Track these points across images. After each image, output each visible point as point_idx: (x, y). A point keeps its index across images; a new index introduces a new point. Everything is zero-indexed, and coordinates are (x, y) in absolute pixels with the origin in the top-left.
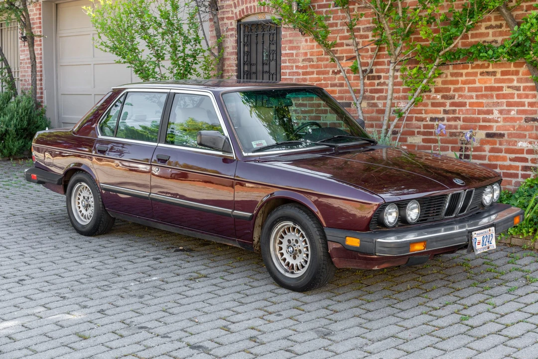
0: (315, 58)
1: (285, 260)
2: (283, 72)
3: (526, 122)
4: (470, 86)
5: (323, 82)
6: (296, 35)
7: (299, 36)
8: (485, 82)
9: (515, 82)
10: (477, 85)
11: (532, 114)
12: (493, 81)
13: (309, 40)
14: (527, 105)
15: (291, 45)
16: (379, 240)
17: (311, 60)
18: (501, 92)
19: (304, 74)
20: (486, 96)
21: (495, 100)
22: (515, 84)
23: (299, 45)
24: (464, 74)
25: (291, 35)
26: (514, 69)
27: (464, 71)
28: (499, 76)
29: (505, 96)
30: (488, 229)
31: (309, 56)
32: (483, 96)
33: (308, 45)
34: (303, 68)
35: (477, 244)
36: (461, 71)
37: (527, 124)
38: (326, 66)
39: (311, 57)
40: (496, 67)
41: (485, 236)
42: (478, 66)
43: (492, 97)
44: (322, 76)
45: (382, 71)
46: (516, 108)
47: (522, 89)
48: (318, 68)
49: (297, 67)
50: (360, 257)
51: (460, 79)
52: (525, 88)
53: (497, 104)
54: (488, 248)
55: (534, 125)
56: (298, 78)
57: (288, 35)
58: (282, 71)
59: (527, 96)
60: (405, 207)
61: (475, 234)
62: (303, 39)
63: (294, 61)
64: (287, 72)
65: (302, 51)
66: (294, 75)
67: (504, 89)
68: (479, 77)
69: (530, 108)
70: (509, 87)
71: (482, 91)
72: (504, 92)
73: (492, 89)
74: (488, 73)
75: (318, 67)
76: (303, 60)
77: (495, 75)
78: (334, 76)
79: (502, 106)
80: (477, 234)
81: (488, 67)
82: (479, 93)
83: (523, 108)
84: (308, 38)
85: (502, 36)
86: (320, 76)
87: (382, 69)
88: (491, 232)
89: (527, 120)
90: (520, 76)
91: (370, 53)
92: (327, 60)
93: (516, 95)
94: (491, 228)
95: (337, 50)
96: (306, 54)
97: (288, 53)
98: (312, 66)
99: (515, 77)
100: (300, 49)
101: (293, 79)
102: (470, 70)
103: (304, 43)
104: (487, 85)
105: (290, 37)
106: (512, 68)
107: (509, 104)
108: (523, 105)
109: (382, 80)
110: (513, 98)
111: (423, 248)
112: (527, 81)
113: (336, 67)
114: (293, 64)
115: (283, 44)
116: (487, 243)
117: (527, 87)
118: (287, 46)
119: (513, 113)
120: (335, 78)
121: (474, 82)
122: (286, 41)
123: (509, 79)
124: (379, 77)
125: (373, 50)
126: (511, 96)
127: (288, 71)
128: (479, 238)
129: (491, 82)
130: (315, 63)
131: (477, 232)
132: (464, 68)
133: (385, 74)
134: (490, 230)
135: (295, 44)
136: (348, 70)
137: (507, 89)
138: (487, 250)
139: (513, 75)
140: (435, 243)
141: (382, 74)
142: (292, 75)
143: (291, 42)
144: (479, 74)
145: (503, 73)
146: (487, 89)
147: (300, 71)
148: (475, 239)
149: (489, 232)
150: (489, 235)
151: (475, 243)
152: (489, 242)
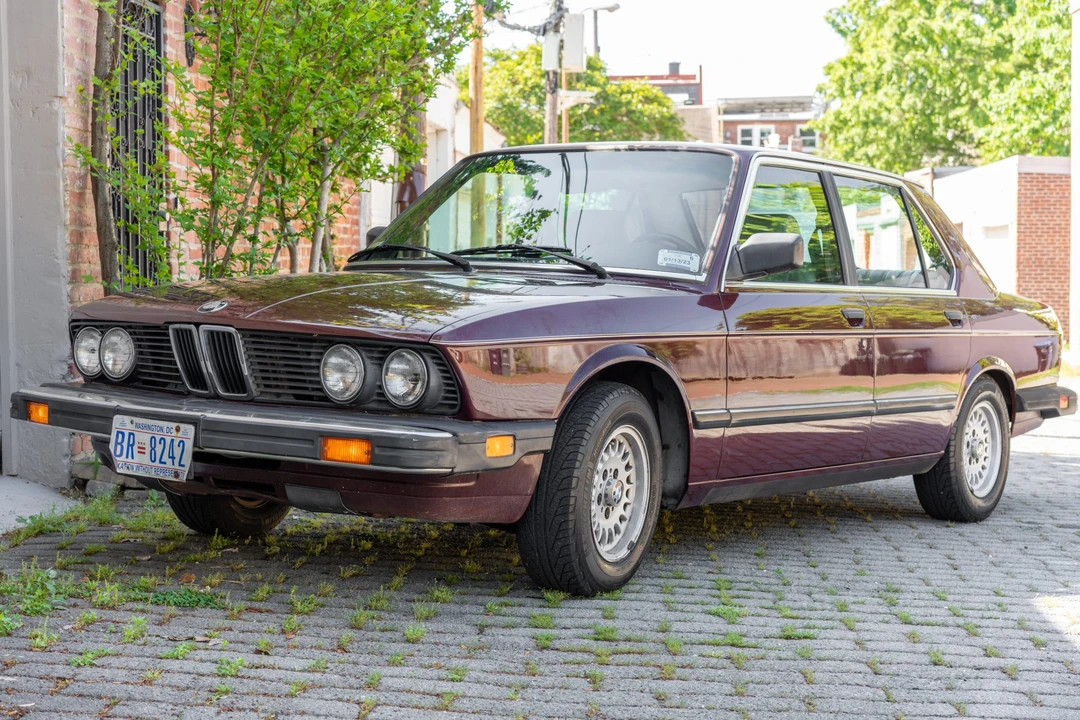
30: (174, 425)
35: (136, 449)
41: (158, 438)
54: (176, 475)
61: (132, 422)
80: (138, 426)
88: (180, 434)
94: (182, 426)
116: (165, 458)
128: (143, 438)
131: (137, 420)
134: (178, 429)
148: (130, 434)
149: (174, 433)
150: (172, 440)
151: (129, 445)
152: (173, 458)
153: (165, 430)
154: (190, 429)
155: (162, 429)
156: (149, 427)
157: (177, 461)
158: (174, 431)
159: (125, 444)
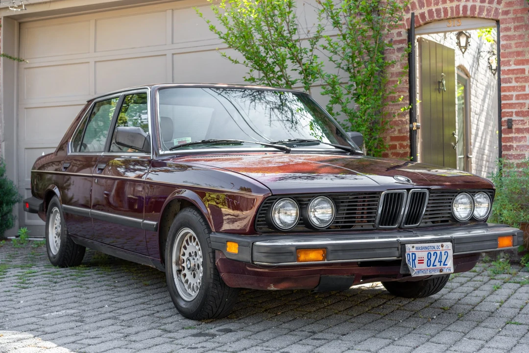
1: (187, 281)
15: (519, 58)
16: (258, 243)
30: (440, 244)
35: (416, 261)
41: (432, 253)
50: (248, 270)
54: (441, 271)
60: (307, 204)
61: (413, 247)
80: (417, 248)
88: (444, 248)
94: (445, 244)
101: (525, 103)
111: (321, 258)
116: (437, 263)
128: (423, 254)
131: (416, 245)
134: (442, 246)
138: (438, 273)
140: (340, 254)
143: (518, 54)
148: (412, 254)
149: (441, 248)
150: (441, 252)
151: (413, 260)
152: (441, 262)
153: (436, 248)
154: (449, 244)
155: (434, 247)
156: (426, 248)
157: (442, 263)
158: (440, 247)
159: (411, 260)
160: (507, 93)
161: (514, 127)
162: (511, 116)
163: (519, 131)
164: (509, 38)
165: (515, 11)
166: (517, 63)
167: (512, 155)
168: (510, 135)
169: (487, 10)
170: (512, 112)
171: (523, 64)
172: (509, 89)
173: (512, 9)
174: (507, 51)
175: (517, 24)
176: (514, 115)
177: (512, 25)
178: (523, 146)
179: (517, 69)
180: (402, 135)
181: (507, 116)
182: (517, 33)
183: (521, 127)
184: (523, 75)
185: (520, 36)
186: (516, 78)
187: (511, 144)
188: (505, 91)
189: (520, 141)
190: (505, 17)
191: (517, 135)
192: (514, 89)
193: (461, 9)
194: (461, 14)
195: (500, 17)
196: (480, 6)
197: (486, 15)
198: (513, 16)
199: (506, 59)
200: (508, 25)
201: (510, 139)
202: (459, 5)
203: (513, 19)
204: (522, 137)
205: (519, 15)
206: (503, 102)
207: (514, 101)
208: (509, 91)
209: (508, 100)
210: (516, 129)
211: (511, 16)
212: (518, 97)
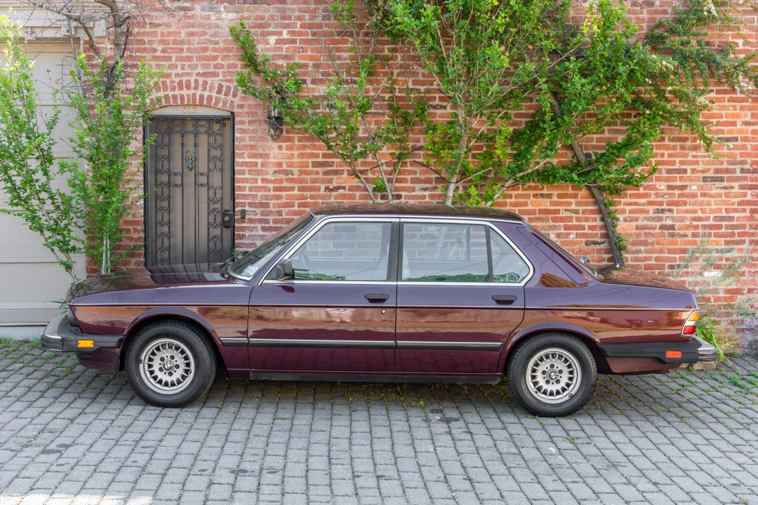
0: (295, 170)
2: (239, 187)
3: (587, 245)
4: (521, 208)
5: (309, 200)
6: (262, 139)
7: (267, 140)
8: (540, 205)
9: (574, 205)
10: (530, 207)
11: (593, 237)
12: (549, 204)
13: (284, 147)
14: (587, 228)
15: (252, 152)
17: (286, 172)
18: (558, 215)
19: (276, 189)
20: (541, 220)
21: (551, 223)
22: (573, 207)
23: (267, 152)
24: (514, 195)
25: (252, 139)
26: (572, 192)
27: (514, 193)
28: (555, 199)
29: (562, 220)
31: (284, 167)
32: (537, 219)
33: (283, 154)
34: (275, 181)
36: (510, 192)
37: (588, 247)
38: (314, 181)
39: (288, 169)
40: (552, 190)
42: (530, 188)
43: (547, 220)
44: (308, 194)
45: (404, 189)
46: (575, 232)
47: (581, 212)
48: (301, 183)
49: (264, 180)
51: (508, 201)
52: (584, 212)
53: (554, 228)
55: (596, 248)
56: (266, 195)
57: (247, 139)
58: (236, 185)
59: (587, 220)
62: (275, 145)
63: (259, 172)
64: (246, 187)
65: (272, 160)
66: (259, 191)
67: (561, 212)
68: (532, 199)
69: (590, 232)
70: (566, 210)
71: (535, 214)
72: (561, 215)
73: (547, 212)
74: (542, 196)
75: (301, 181)
76: (275, 172)
77: (551, 198)
78: (329, 193)
79: (559, 229)
81: (542, 189)
82: (532, 216)
83: (583, 231)
84: (284, 145)
85: (558, 158)
86: (305, 193)
87: (403, 187)
89: (587, 244)
90: (579, 199)
91: (385, 168)
92: (317, 173)
93: (574, 219)
95: (333, 162)
96: (280, 164)
97: (248, 162)
98: (292, 180)
99: (573, 200)
100: (269, 158)
101: (257, 195)
102: (520, 192)
103: (276, 151)
104: (542, 208)
105: (250, 141)
106: (570, 191)
107: (567, 228)
108: (583, 228)
109: (403, 200)
110: (572, 222)
112: (586, 204)
113: (332, 183)
114: (256, 177)
115: (239, 150)
117: (587, 210)
118: (246, 153)
119: (571, 236)
120: (330, 197)
121: (526, 204)
122: (245, 146)
123: (566, 202)
124: (399, 197)
125: (388, 164)
126: (570, 219)
127: (248, 185)
129: (546, 204)
130: (295, 177)
132: (513, 190)
133: (407, 193)
135: (260, 151)
136: (350, 186)
137: (564, 212)
139: (571, 198)
141: (403, 193)
142: (255, 191)
143: (252, 147)
144: (532, 197)
145: (560, 196)
146: (541, 211)
147: (270, 186)
160: (241, 185)
161: (247, 217)
162: (244, 206)
163: (251, 221)
164: (243, 131)
165: (250, 106)
166: (251, 156)
167: (244, 244)
168: (243, 225)
169: (223, 102)
170: (245, 203)
171: (256, 158)
172: (243, 181)
173: (246, 103)
174: (242, 143)
175: (250, 118)
176: (247, 206)
177: (246, 119)
178: (255, 236)
179: (251, 162)
180: (136, 219)
181: (241, 206)
182: (251, 128)
183: (253, 217)
184: (257, 169)
185: (254, 130)
186: (249, 171)
187: (244, 233)
188: (239, 182)
189: (252, 231)
190: (240, 110)
191: (249, 225)
192: (247, 180)
193: (198, 97)
194: (197, 103)
195: (235, 110)
196: (216, 97)
197: (223, 106)
198: (247, 111)
199: (240, 152)
200: (242, 118)
201: (243, 229)
202: (196, 94)
203: (247, 113)
204: (254, 227)
205: (253, 110)
206: (236, 193)
207: (247, 192)
208: (243, 183)
209: (242, 191)
210: (248, 219)
211: (245, 110)
212: (251, 189)
